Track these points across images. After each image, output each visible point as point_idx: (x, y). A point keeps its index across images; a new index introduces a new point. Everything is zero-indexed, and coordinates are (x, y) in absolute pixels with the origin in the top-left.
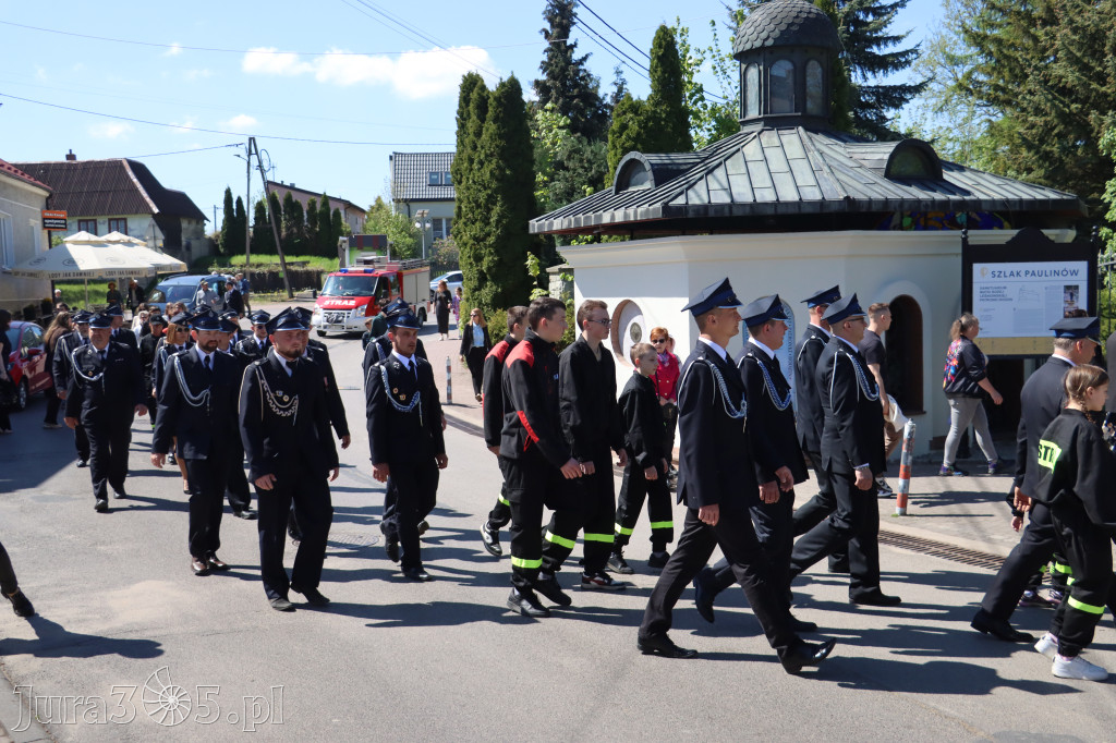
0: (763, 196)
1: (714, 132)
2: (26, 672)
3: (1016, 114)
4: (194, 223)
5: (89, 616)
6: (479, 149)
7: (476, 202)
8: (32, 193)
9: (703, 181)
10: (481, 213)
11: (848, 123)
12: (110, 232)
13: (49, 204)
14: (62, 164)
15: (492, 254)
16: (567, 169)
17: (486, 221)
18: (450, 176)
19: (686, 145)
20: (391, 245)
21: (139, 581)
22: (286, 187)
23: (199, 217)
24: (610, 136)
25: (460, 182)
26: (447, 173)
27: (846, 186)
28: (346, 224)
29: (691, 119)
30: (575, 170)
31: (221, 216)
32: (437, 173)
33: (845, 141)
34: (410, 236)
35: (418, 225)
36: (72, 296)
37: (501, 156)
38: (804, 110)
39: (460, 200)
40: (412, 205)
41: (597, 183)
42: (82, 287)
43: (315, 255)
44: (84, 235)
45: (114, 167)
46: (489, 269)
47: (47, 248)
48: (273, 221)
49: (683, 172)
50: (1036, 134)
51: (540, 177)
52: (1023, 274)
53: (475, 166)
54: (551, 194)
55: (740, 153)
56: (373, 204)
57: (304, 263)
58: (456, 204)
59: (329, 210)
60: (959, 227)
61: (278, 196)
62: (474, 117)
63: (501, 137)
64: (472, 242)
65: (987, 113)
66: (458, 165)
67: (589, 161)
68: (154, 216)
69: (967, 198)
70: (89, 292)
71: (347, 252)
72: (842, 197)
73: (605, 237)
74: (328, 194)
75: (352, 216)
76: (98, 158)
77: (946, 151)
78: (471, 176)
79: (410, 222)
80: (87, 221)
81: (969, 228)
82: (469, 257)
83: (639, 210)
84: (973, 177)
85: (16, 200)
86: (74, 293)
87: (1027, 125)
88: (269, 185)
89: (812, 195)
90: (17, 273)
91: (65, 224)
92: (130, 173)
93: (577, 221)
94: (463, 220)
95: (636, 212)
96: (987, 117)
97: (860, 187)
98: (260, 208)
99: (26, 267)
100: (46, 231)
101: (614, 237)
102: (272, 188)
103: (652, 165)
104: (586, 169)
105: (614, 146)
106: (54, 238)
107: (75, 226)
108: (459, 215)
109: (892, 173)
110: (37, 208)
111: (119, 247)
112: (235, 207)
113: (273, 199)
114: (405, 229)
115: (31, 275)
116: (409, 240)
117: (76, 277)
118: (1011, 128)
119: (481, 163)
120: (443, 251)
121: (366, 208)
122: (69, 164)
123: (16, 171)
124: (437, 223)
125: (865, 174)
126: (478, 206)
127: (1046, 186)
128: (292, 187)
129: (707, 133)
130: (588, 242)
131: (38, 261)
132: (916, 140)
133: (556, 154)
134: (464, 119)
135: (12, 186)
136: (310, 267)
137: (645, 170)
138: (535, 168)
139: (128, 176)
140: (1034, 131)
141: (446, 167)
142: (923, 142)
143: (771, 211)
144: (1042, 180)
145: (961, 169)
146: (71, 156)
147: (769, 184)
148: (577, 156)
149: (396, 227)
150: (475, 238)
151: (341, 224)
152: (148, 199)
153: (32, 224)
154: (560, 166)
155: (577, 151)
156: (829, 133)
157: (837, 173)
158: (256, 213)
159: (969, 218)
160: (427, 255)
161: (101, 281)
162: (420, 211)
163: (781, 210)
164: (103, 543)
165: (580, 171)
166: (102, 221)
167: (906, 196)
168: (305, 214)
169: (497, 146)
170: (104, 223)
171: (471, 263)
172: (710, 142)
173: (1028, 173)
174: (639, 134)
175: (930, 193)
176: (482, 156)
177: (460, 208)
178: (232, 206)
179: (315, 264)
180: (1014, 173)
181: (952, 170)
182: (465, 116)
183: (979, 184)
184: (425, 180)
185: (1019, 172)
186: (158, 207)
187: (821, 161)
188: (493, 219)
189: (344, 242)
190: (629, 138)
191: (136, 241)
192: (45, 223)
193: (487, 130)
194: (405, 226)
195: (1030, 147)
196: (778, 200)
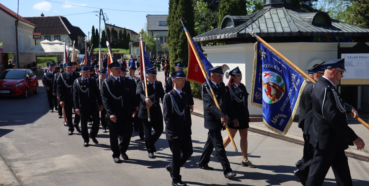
0: (271, 30)
1: (254, 9)
2: (28, 183)
3: (356, 4)
4: (82, 37)
5: (48, 166)
6: (176, 14)
7: (175, 31)
8: (30, 27)
9: (251, 25)
10: (176, 35)
11: (300, 6)
12: (55, 40)
13: (35, 30)
14: (40, 17)
15: (179, 48)
16: (205, 21)
17: (178, 38)
18: (166, 23)
19: (245, 13)
20: (146, 45)
21: (64, 155)
22: (112, 26)
23: (83, 35)
24: (220, 10)
25: (170, 25)
26: (165, 22)
27: (299, 27)
28: (132, 38)
29: (247, 4)
30: (208, 21)
31: (91, 35)
32: (162, 22)
33: (298, 12)
34: (153, 42)
35: (155, 39)
36: (42, 61)
37: (183, 16)
38: (285, 2)
39: (169, 30)
40: (153, 32)
41: (215, 25)
42: (46, 58)
43: (121, 48)
44: (46, 41)
45: (56, 19)
46: (179, 53)
47: (35, 45)
48: (108, 37)
49: (244, 22)
50: (364, 10)
51: (197, 23)
52: (358, 57)
53: (175, 19)
54: (200, 29)
55: (263, 15)
56: (141, 31)
57: (118, 51)
58: (168, 32)
59: (126, 33)
60: (337, 41)
61: (110, 29)
62: (175, 3)
63: (183, 10)
64: (173, 44)
65: (347, 3)
66: (169, 19)
67: (212, 18)
68: (69, 35)
69: (339, 31)
70: (48, 60)
71: (132, 47)
72: (297, 31)
73: (217, 43)
74: (126, 28)
75: (133, 36)
76: (51, 16)
77: (333, 16)
78: (173, 23)
79: (153, 37)
80: (47, 36)
81: (340, 42)
82: (172, 50)
83: (229, 34)
84: (342, 24)
85: (25, 29)
86: (43, 60)
87: (361, 7)
88: (106, 25)
89: (287, 30)
90: (25, 53)
91: (40, 37)
92: (62, 21)
93: (209, 38)
94: (170, 37)
95: (228, 35)
96: (347, 4)
97: (303, 27)
98: (103, 32)
99: (28, 51)
100: (34, 40)
101: (220, 43)
102: (107, 26)
103: (233, 19)
104: (211, 21)
105: (221, 13)
106: (37, 41)
107: (44, 38)
108: (169, 35)
109: (315, 23)
110: (31, 32)
111: (58, 45)
112: (95, 32)
113: (108, 30)
114: (151, 40)
115: (29, 54)
116: (152, 44)
117: (44, 55)
118: (355, 8)
119: (177, 18)
120: (163, 47)
121: (138, 33)
122: (42, 18)
123: (25, 20)
124: (161, 38)
125: (305, 23)
126: (176, 33)
127: (367, 28)
128: (114, 26)
129: (252, 9)
130: (212, 45)
131: (32, 49)
132: (323, 12)
133: (202, 15)
134: (172, 4)
135: (24, 25)
136: (120, 52)
137: (231, 21)
138: (195, 20)
139: (61, 22)
140: (363, 9)
141: (165, 19)
142: (324, 12)
143: (273, 35)
144: (365, 26)
145: (338, 22)
146: (42, 15)
147: (273, 26)
148: (208, 16)
149: (148, 39)
150: (174, 43)
151: (130, 38)
152: (67, 29)
153: (30, 37)
154: (203, 19)
155: (209, 15)
156: (293, 10)
157: (296, 23)
158: (102, 34)
159: (340, 38)
160: (158, 49)
161: (52, 56)
162: (156, 34)
163: (277, 35)
164: (52, 142)
165: (209, 21)
166: (52, 36)
167: (319, 31)
168: (118, 35)
169: (182, 13)
170: (53, 37)
171: (173, 52)
172: (253, 12)
173: (361, 24)
174: (229, 9)
175: (327, 30)
176: (177, 16)
177: (169, 33)
178: (94, 32)
179: (121, 51)
180: (356, 23)
181: (335, 22)
182: (172, 2)
183: (344, 27)
184: (158, 24)
185: (358, 24)
186: (70, 32)
187: (291, 19)
188: (180, 37)
189: (131, 44)
190: (226, 10)
191: (63, 43)
192: (34, 37)
193: (179, 7)
194: (151, 39)
195: (361, 14)
196: (276, 32)
